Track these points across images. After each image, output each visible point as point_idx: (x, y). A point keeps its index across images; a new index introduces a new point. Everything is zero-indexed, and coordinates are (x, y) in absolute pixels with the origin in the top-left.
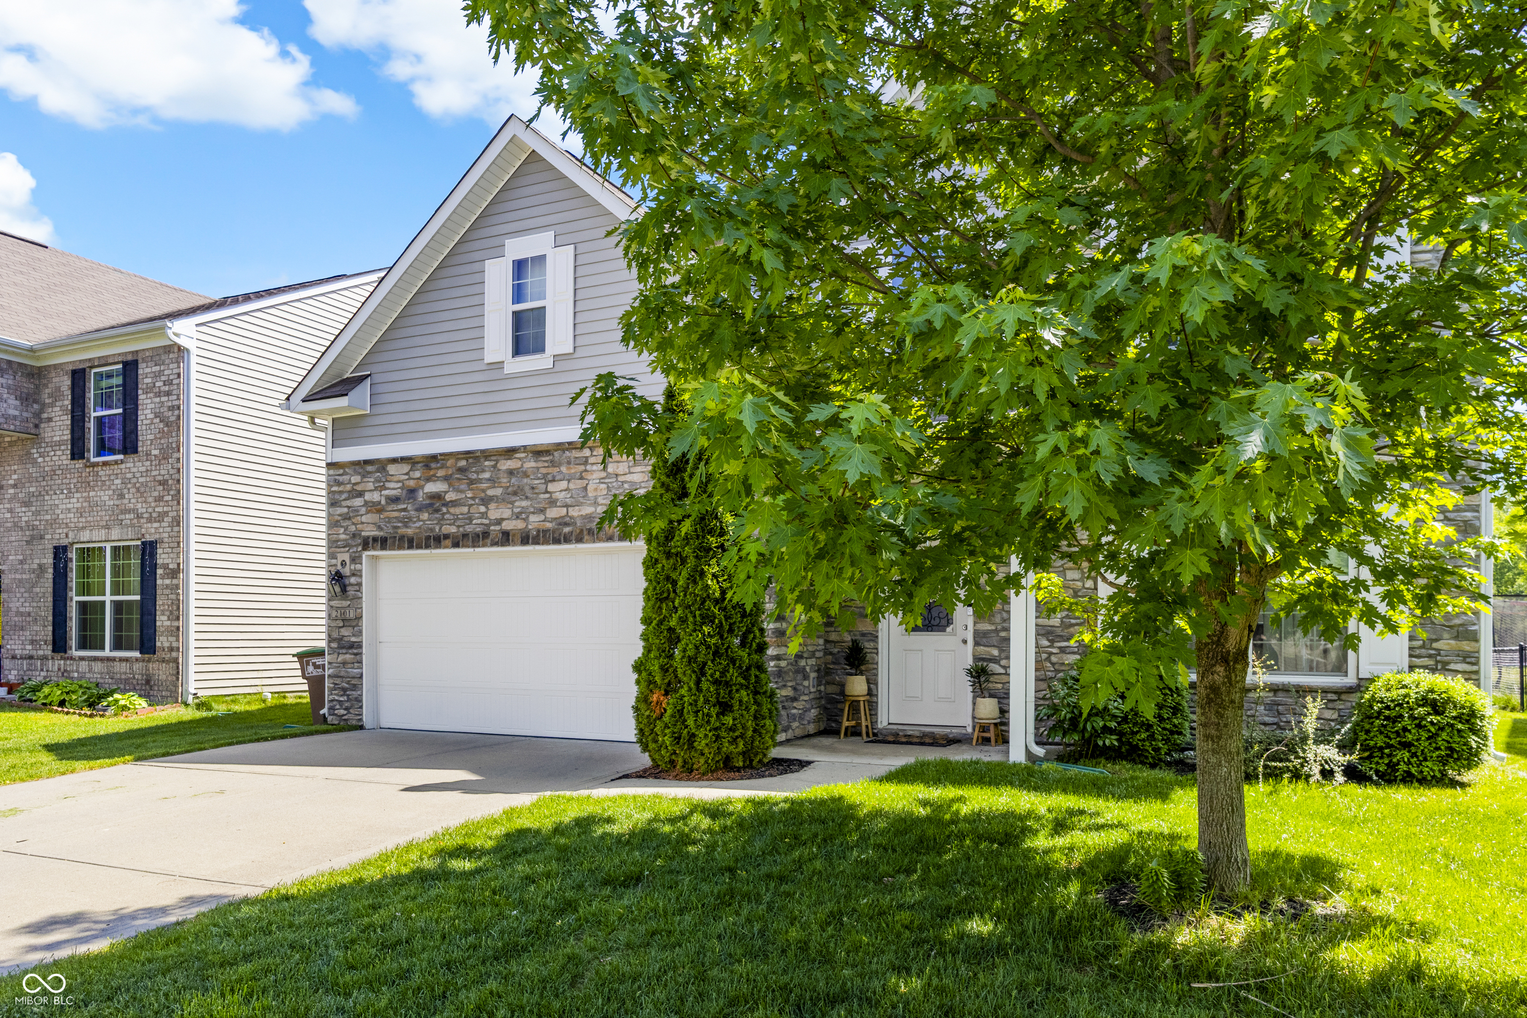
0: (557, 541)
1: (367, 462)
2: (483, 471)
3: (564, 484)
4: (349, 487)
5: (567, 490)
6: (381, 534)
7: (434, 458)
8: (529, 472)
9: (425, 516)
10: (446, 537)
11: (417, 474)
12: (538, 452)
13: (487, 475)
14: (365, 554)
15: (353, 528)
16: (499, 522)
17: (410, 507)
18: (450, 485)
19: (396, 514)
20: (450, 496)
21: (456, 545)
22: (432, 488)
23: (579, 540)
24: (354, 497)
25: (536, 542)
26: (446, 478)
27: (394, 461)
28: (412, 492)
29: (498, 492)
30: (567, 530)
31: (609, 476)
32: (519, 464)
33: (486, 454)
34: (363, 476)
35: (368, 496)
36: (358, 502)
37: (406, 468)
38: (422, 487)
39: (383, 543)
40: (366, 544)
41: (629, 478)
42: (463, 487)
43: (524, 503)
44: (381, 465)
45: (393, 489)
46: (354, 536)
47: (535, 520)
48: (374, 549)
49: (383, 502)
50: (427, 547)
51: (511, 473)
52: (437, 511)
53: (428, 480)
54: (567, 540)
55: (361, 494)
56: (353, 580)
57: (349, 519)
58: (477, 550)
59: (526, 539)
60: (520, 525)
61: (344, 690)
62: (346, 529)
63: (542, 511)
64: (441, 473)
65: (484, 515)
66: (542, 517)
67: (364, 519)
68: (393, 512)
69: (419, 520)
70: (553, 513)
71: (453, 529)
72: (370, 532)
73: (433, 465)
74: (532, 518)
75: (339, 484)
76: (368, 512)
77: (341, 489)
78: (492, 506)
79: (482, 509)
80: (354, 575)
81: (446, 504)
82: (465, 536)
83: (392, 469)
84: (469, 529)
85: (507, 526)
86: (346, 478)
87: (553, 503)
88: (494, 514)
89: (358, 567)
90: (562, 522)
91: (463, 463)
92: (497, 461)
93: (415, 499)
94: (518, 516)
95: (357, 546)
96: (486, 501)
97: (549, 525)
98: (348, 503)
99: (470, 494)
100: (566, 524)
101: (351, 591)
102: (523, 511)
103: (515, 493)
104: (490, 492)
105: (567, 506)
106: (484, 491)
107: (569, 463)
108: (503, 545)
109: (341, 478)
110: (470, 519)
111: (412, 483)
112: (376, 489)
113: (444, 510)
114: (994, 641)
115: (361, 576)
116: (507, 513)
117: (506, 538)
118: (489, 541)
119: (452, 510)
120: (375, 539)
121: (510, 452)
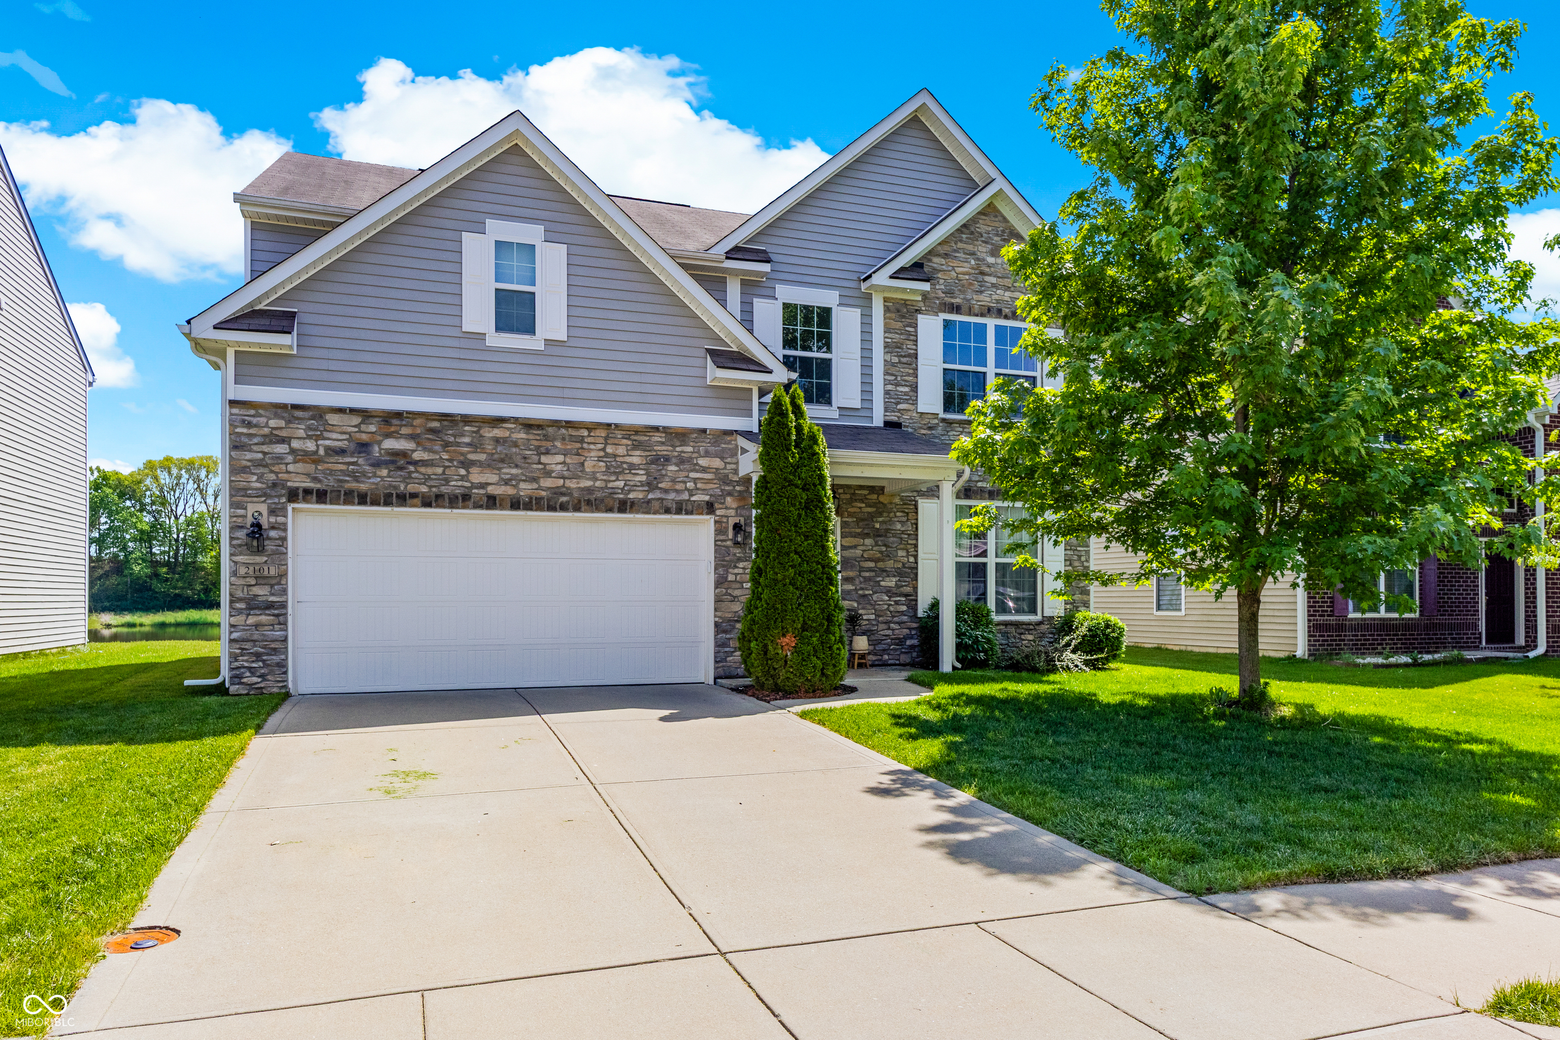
0: (551, 508)
1: (295, 407)
2: (463, 435)
3: (560, 458)
4: (266, 431)
5: (564, 463)
6: (318, 486)
7: (399, 415)
8: (520, 442)
9: (384, 472)
10: (414, 496)
11: (372, 428)
12: (529, 425)
13: (467, 440)
14: (290, 507)
15: (272, 477)
16: (483, 486)
17: (361, 461)
18: (418, 444)
19: (343, 467)
20: (417, 456)
21: (427, 504)
22: (390, 444)
23: (577, 509)
24: (271, 442)
25: (528, 507)
26: (412, 437)
27: (341, 410)
28: (363, 447)
29: (482, 457)
30: (564, 499)
31: (607, 455)
32: (507, 434)
33: (467, 419)
34: (289, 422)
35: (295, 444)
36: (281, 449)
37: (356, 420)
38: (379, 443)
39: (322, 496)
40: (293, 495)
41: (628, 459)
42: (437, 448)
43: (514, 471)
44: (318, 413)
45: (335, 440)
46: (275, 485)
47: (526, 489)
48: (305, 501)
49: (322, 452)
50: (387, 504)
51: (497, 440)
52: (401, 468)
53: (388, 436)
54: (563, 508)
55: (283, 440)
56: (273, 534)
57: (266, 466)
58: (455, 511)
59: (515, 504)
60: (510, 491)
61: (258, 656)
62: (260, 478)
63: (535, 480)
64: (404, 431)
65: (462, 478)
66: (535, 486)
67: (291, 468)
68: (338, 464)
69: (375, 476)
70: (547, 483)
71: (424, 489)
72: (300, 483)
73: (395, 422)
74: (522, 485)
75: (249, 425)
76: (295, 462)
77: (252, 431)
78: (474, 470)
79: (463, 472)
80: (273, 528)
81: (415, 463)
82: (439, 497)
83: (333, 419)
84: (444, 489)
85: (491, 490)
86: (263, 420)
87: (548, 474)
88: (477, 476)
89: (280, 519)
90: (558, 492)
91: (435, 424)
92: (480, 428)
93: (369, 453)
94: (507, 482)
95: (279, 496)
96: (467, 464)
97: (544, 493)
98: (265, 448)
99: (445, 457)
100: (563, 494)
101: (270, 546)
102: (514, 477)
103: (502, 461)
104: (472, 457)
105: (564, 478)
106: (462, 454)
107: (564, 439)
108: (488, 508)
109: (255, 420)
110: (447, 481)
111: (364, 437)
112: (309, 437)
113: (412, 468)
114: (855, 596)
115: (285, 530)
116: (494, 478)
117: (492, 502)
118: (471, 504)
119: (422, 470)
120: (307, 492)
121: (498, 421)
